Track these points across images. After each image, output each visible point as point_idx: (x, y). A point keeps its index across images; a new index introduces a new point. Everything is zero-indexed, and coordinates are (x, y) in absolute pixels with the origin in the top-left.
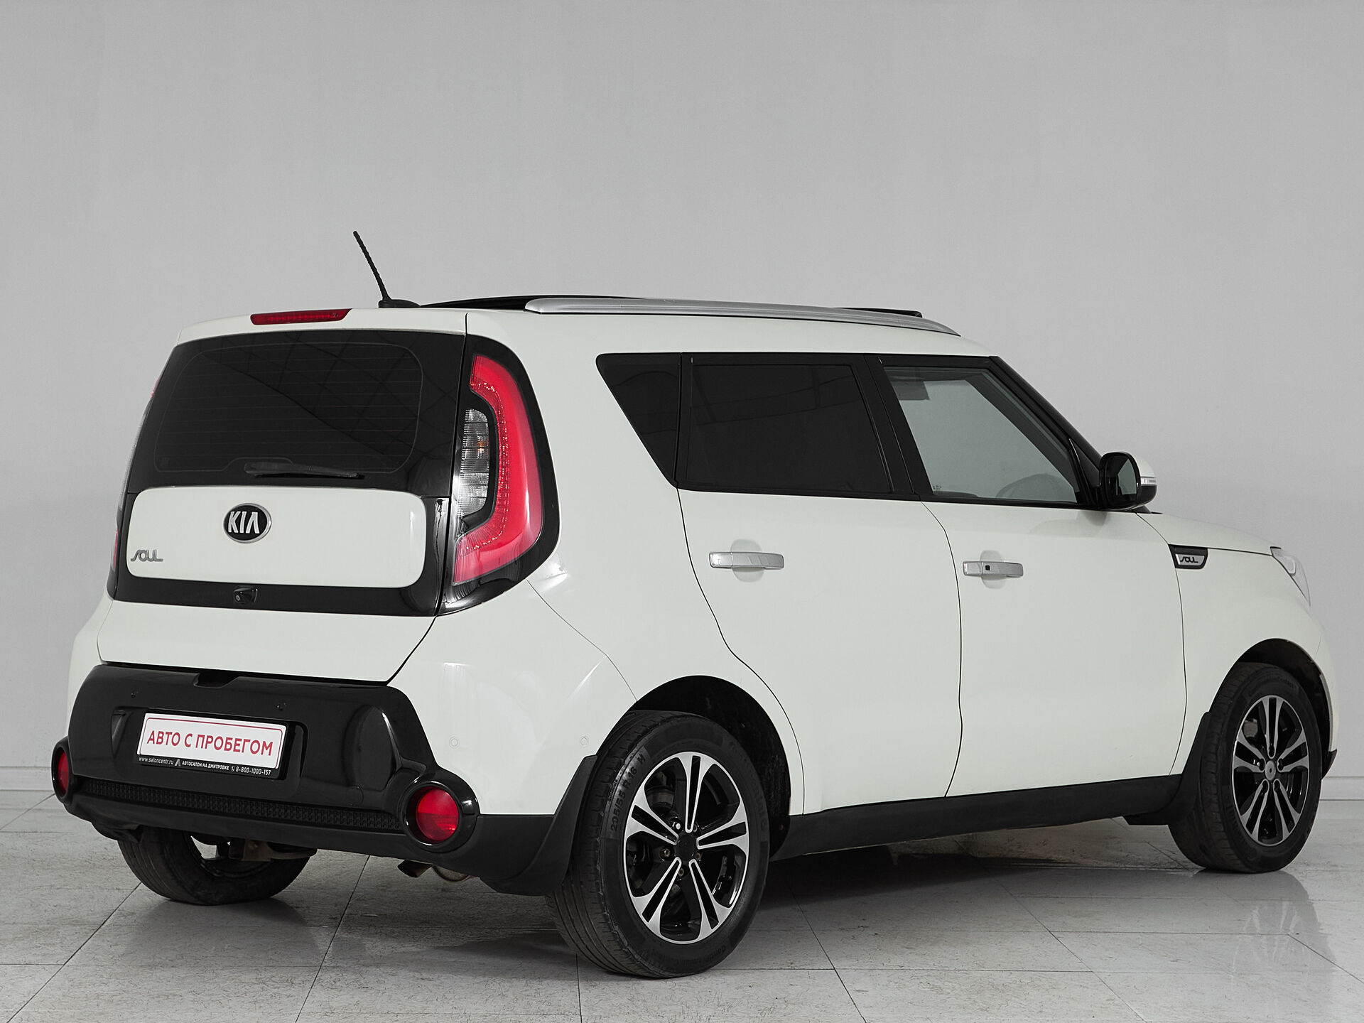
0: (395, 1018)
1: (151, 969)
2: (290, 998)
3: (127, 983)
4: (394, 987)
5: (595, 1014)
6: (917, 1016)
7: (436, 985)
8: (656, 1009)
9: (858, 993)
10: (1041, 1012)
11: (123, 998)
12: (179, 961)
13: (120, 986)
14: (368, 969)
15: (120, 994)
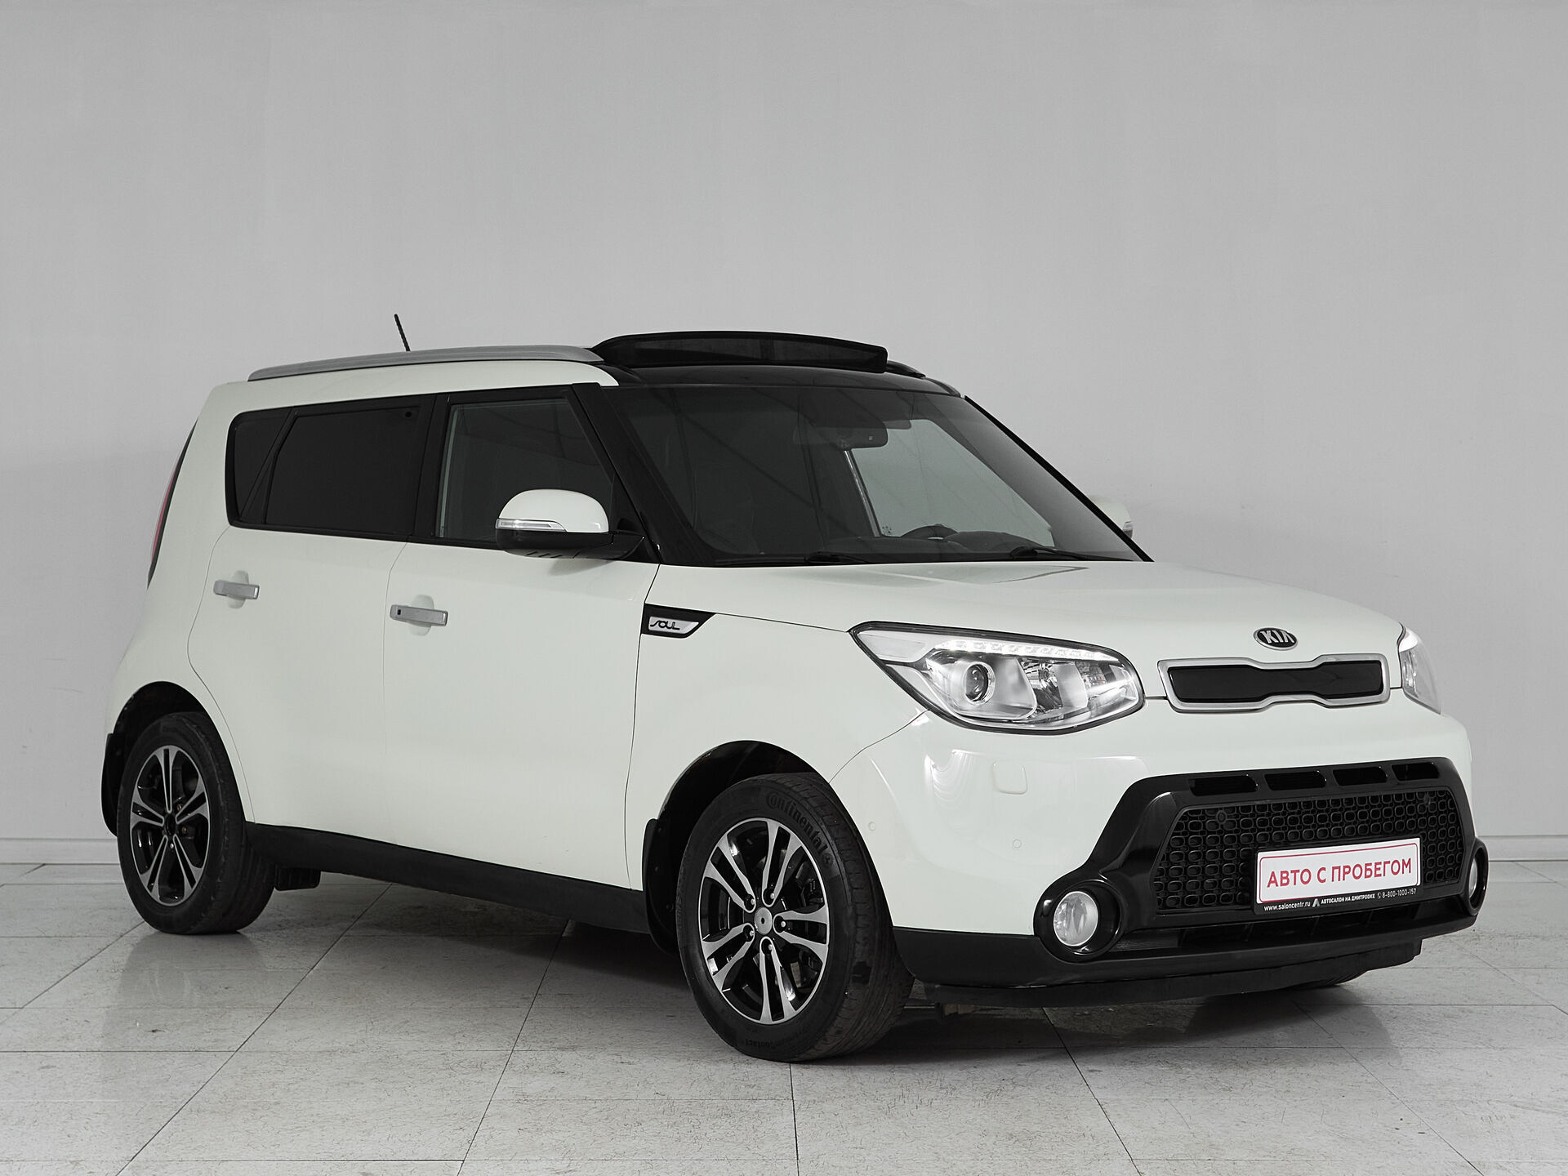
0: (593, 1105)
1: (330, 1055)
2: (480, 1085)
3: (305, 1071)
4: (592, 1071)
5: (808, 1098)
6: (1155, 1097)
7: (636, 1069)
8: (874, 1093)
9: (1091, 1074)
10: (1288, 1091)
11: (300, 1086)
12: (360, 1046)
13: (297, 1074)
14: (564, 1052)
15: (297, 1082)
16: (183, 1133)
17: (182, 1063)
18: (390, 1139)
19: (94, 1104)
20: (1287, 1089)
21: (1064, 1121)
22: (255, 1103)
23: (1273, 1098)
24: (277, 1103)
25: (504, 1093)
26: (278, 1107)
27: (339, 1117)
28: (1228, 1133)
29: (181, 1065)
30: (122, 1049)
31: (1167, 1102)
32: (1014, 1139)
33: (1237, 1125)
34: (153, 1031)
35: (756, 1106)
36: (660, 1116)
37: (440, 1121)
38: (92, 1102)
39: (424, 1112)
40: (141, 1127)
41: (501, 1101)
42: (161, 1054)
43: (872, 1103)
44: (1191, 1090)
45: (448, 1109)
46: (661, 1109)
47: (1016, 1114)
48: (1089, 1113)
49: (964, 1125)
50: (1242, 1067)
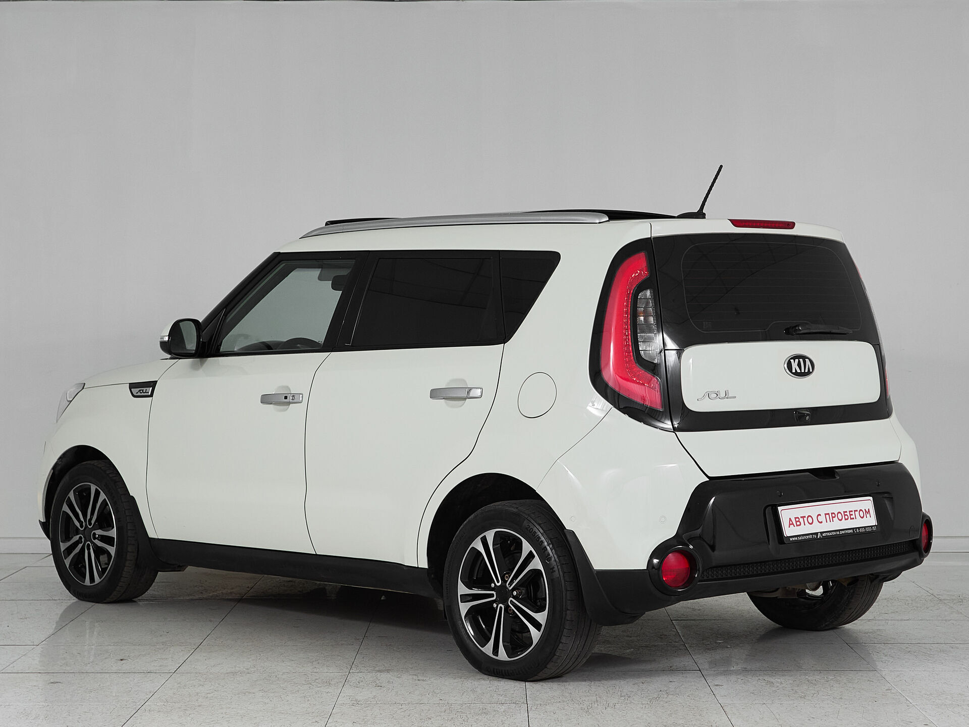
0: (400, 707)
1: (233, 675)
2: (328, 694)
3: (217, 685)
4: (400, 685)
5: (537, 703)
6: (756, 702)
7: (428, 684)
8: (579, 699)
9: (716, 687)
10: (841, 698)
11: (214, 695)
12: (252, 669)
13: (212, 687)
14: (381, 673)
15: (212, 693)
16: (140, 725)
17: (139, 680)
19: (83, 706)
20: (841, 697)
21: (699, 717)
22: (185, 706)
23: (832, 703)
24: (199, 706)
25: (344, 699)
26: (200, 708)
27: (239, 715)
28: (803, 725)
29: (139, 682)
30: (101, 671)
31: (764, 705)
33: (809, 720)
34: (121, 660)
35: (503, 708)
36: (443, 714)
37: (303, 717)
38: (82, 705)
39: (293, 711)
40: (113, 721)
41: (341, 705)
42: (126, 675)
43: (577, 705)
44: (780, 697)
45: (309, 709)
46: (443, 710)
47: (669, 712)
48: (715, 712)
49: (635, 719)
50: (812, 683)
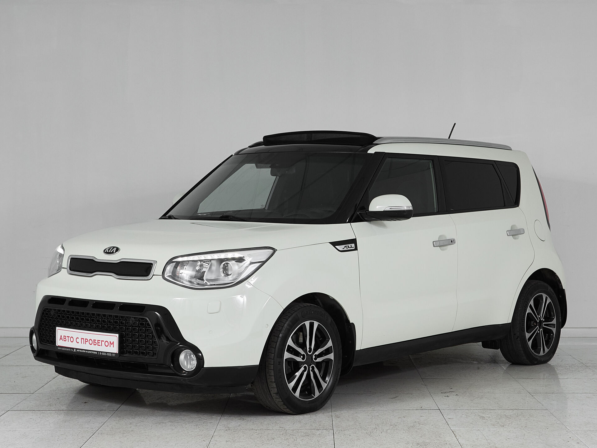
16: (95, 442)
17: (95, 415)
18: (176, 445)
19: (61, 431)
20: (525, 426)
21: (439, 438)
22: (123, 431)
23: (520, 429)
26: (132, 432)
27: (156, 436)
28: (503, 443)
30: (72, 410)
31: (479, 431)
32: (419, 445)
33: (506, 440)
34: (85, 402)
35: (319, 432)
36: (281, 436)
37: (196, 438)
38: (60, 430)
39: (190, 434)
41: (219, 430)
42: (87, 411)
43: (364, 431)
44: (488, 426)
45: (199, 433)
46: (282, 433)
47: (420, 435)
48: (448, 435)
49: (400, 439)
50: (508, 417)
